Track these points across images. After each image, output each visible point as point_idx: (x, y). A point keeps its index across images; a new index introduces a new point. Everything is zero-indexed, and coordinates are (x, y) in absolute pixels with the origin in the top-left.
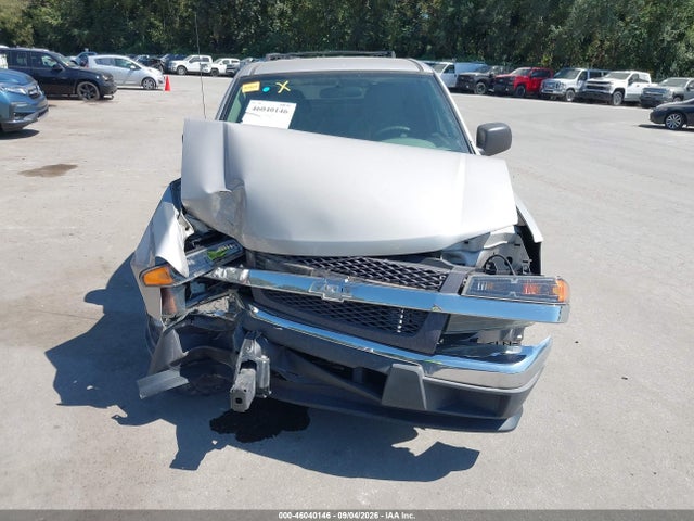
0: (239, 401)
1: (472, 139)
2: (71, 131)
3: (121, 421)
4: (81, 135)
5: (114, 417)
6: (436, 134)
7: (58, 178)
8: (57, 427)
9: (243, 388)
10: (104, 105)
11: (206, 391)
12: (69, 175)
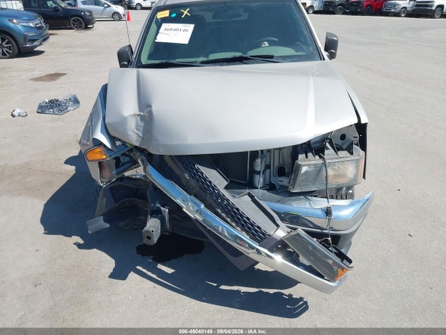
0: (149, 238)
1: (321, 46)
2: (65, 50)
3: (80, 246)
4: (71, 53)
5: (75, 244)
6: (298, 43)
7: (54, 82)
8: (37, 251)
9: (151, 229)
10: (88, 32)
11: (135, 227)
12: (61, 79)
